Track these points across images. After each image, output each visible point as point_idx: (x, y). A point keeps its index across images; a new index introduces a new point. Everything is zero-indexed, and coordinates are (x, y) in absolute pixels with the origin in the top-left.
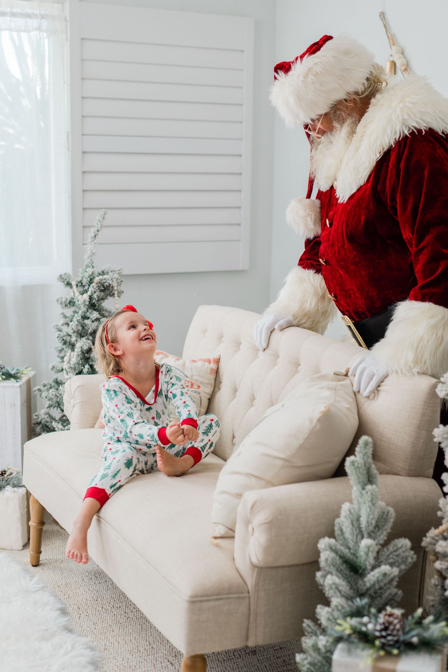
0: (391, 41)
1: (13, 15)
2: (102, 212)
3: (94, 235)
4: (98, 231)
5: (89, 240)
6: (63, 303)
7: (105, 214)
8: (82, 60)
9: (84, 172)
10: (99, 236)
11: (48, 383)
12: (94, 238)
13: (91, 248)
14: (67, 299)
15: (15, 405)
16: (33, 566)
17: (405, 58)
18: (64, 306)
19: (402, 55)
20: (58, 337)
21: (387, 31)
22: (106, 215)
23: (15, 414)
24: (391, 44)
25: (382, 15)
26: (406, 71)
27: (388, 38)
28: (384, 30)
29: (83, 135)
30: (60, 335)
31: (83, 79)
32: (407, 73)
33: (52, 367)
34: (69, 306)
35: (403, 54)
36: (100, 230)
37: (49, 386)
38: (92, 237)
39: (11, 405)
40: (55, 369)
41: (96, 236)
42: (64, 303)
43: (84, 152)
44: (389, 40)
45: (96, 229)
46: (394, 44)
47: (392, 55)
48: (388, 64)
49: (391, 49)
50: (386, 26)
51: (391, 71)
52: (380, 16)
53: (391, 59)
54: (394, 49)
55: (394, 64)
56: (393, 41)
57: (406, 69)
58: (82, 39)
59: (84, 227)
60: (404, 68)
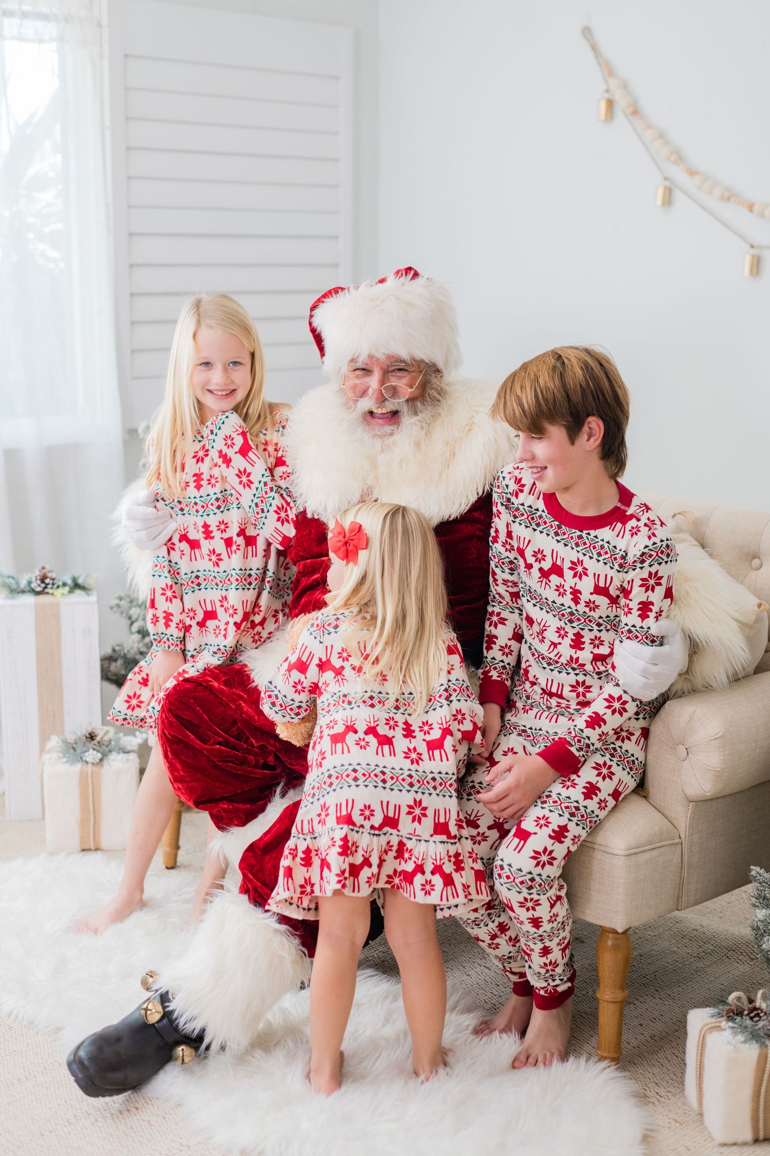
0: (605, 70)
1: (24, 15)
8: (127, 89)
9: (131, 266)
11: (126, 595)
16: (167, 868)
17: (629, 94)
19: (624, 91)
21: (596, 56)
24: (606, 74)
25: (587, 32)
26: (635, 115)
27: (600, 64)
28: (591, 54)
29: (130, 207)
31: (127, 119)
32: (638, 117)
35: (625, 87)
37: (128, 600)
39: (84, 631)
43: (131, 235)
44: (601, 68)
46: (611, 75)
47: (607, 91)
48: (603, 105)
49: (606, 82)
50: (594, 48)
51: (606, 115)
52: (583, 32)
53: (606, 96)
54: (613, 83)
55: (610, 103)
56: (608, 70)
57: (636, 112)
58: (126, 56)
59: (133, 351)
60: (631, 110)
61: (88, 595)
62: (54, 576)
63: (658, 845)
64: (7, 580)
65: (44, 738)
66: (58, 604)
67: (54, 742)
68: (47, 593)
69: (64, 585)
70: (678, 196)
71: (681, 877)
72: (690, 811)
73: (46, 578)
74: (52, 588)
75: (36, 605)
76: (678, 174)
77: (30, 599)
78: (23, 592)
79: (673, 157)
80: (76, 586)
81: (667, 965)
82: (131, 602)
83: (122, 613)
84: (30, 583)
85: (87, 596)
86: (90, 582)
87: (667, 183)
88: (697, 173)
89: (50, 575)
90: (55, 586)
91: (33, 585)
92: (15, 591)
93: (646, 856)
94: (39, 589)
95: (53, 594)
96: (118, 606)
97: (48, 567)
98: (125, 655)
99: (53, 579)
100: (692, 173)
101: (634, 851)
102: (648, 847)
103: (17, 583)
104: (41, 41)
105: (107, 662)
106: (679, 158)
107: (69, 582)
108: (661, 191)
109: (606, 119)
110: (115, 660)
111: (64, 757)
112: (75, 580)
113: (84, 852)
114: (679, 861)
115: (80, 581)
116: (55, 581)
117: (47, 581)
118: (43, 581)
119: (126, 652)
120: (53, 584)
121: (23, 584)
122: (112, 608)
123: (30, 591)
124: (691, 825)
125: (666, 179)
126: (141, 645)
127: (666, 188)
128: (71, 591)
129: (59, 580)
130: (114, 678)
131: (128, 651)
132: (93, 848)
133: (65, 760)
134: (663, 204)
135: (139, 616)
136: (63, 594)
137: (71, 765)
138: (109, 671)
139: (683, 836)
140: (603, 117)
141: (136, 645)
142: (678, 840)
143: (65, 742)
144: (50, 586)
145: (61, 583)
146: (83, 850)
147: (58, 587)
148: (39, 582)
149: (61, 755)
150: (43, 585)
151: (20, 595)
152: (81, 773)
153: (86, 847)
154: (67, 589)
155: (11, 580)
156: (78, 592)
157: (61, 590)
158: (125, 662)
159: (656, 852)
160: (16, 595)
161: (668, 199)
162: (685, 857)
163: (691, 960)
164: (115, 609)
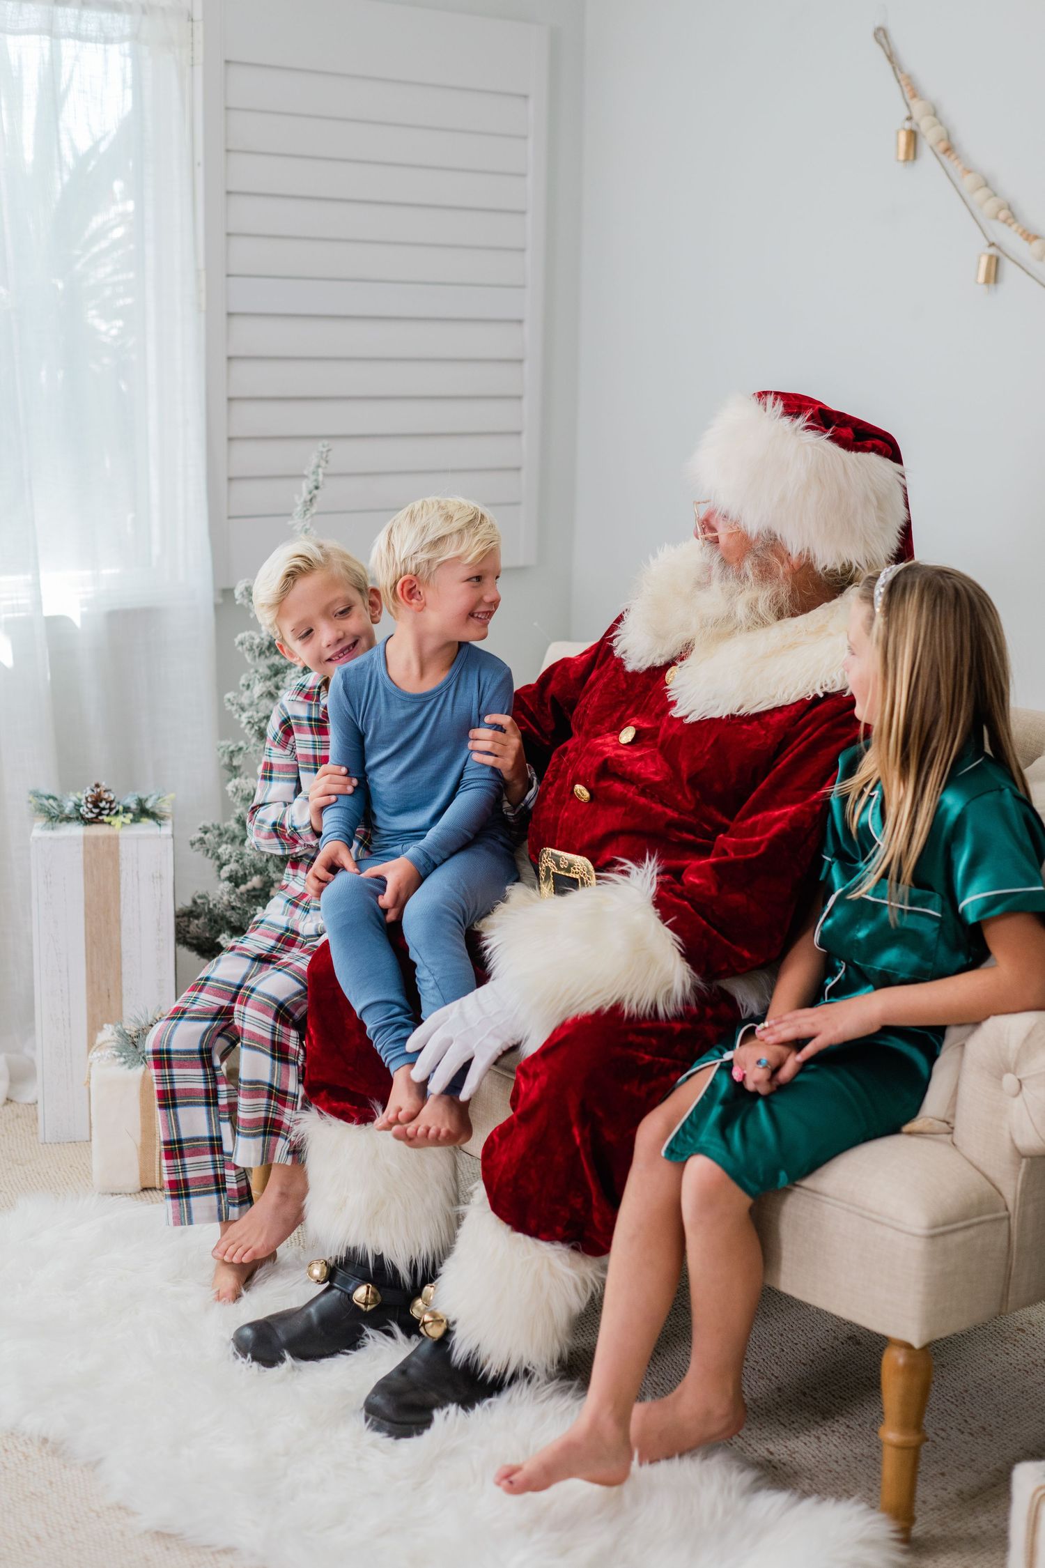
0: (906, 90)
2: (320, 446)
3: (309, 497)
4: (317, 488)
5: (299, 508)
6: (255, 647)
7: (329, 451)
8: (228, 109)
9: (230, 359)
10: (319, 499)
11: (213, 826)
12: (309, 503)
13: (305, 525)
14: (262, 639)
15: (161, 876)
17: (941, 123)
18: (257, 654)
19: (934, 119)
20: (249, 722)
21: (894, 69)
22: (330, 453)
23: (162, 895)
24: (907, 96)
25: (881, 35)
26: (948, 153)
27: (899, 81)
28: (888, 67)
29: (228, 276)
30: (251, 717)
31: (228, 151)
32: (953, 157)
33: (234, 790)
34: (268, 654)
35: (935, 114)
36: (320, 484)
37: (216, 832)
38: (305, 502)
39: (153, 876)
40: (240, 794)
41: (314, 501)
42: (258, 647)
43: (230, 315)
44: (901, 86)
45: (311, 486)
46: (914, 96)
47: (910, 119)
48: (903, 138)
49: (908, 105)
50: (891, 57)
51: (907, 153)
52: (875, 35)
53: (907, 125)
54: (917, 107)
55: (913, 136)
56: (911, 89)
57: (949, 149)
58: (227, 62)
59: (230, 479)
60: (943, 145)
61: (160, 825)
62: (112, 797)
63: (975, 1220)
64: (45, 802)
65: (94, 1027)
66: (117, 838)
67: (108, 1034)
68: (102, 822)
69: (127, 810)
70: (1009, 269)
71: (1009, 1267)
72: (1022, 1170)
73: (101, 801)
74: (108, 815)
75: (85, 838)
76: (1009, 238)
77: (77, 831)
78: (68, 819)
79: (1003, 215)
80: (143, 812)
81: (979, 1381)
82: (220, 835)
83: (208, 851)
84: (77, 806)
85: (158, 827)
86: (165, 807)
87: (993, 251)
88: (1036, 237)
89: (106, 796)
90: (114, 811)
91: (83, 810)
92: (56, 817)
93: (959, 1237)
94: (90, 815)
95: (110, 823)
96: (202, 841)
97: (104, 785)
98: (210, 910)
99: (111, 802)
100: (1030, 237)
101: (941, 1229)
102: (961, 1224)
103: (60, 806)
104: (108, 40)
105: (186, 919)
106: (1011, 215)
107: (133, 806)
108: (984, 261)
109: (906, 160)
110: (197, 917)
111: (120, 1056)
112: (140, 802)
113: (146, 1193)
114: (1005, 1244)
115: (149, 805)
116: (113, 806)
117: (102, 804)
118: (96, 806)
119: (211, 906)
120: (111, 809)
121: (69, 807)
122: (192, 844)
123: (77, 818)
124: (1023, 1191)
125: (992, 245)
126: (233, 897)
127: (991, 257)
128: (135, 820)
129: (119, 803)
130: (195, 942)
131: (215, 905)
132: (158, 1186)
133: (122, 1060)
134: (987, 281)
135: (231, 856)
136: (123, 823)
137: (130, 1068)
138: (188, 932)
139: (1011, 1208)
140: (902, 157)
141: (226, 898)
142: (1003, 1214)
143: (123, 1034)
144: (106, 812)
145: (121, 808)
146: (145, 1189)
147: (117, 813)
148: (90, 806)
149: (117, 1053)
150: (96, 811)
151: (64, 823)
152: (144, 1078)
153: (149, 1185)
154: (130, 816)
155: (51, 801)
156: (146, 821)
157: (121, 818)
158: (210, 920)
159: (972, 1232)
160: (58, 824)
161: (994, 274)
162: (1015, 1238)
163: (1014, 1375)
164: (197, 845)
